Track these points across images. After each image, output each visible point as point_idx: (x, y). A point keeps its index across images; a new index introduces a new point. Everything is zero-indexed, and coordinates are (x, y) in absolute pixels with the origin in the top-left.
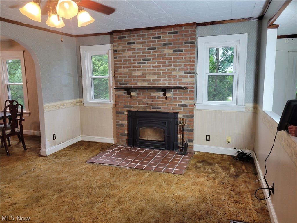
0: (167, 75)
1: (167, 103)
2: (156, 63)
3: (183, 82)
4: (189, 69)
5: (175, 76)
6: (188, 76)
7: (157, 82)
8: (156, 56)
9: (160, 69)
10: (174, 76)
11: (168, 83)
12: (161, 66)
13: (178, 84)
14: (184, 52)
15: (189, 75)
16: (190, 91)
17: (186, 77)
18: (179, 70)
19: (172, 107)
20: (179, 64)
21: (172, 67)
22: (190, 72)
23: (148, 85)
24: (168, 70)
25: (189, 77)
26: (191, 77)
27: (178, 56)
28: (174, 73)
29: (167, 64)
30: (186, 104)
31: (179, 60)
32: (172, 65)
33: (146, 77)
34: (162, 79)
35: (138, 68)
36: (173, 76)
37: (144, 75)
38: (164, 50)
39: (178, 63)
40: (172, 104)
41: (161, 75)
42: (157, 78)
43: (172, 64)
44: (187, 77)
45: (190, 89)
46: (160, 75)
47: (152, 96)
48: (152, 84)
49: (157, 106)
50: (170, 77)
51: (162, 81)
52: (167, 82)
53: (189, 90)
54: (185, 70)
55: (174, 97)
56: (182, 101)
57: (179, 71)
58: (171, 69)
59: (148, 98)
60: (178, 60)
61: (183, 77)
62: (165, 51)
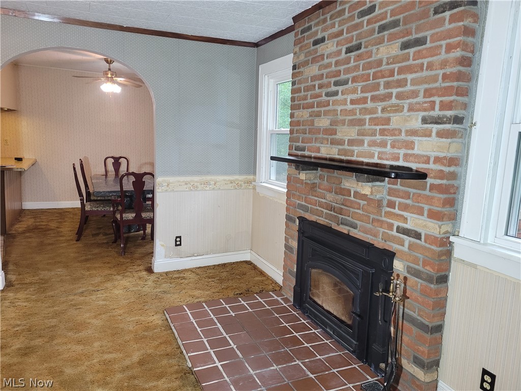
0: (378, 128)
1: (372, 216)
2: (359, 92)
3: (416, 151)
4: (437, 107)
5: (397, 132)
6: (431, 131)
7: (356, 149)
8: (361, 68)
9: (365, 108)
10: (396, 129)
11: (379, 153)
12: (367, 98)
13: (401, 157)
14: (428, 45)
15: (435, 128)
16: (433, 187)
17: (426, 136)
18: (411, 109)
19: (382, 230)
20: (413, 88)
21: (394, 101)
22: (439, 118)
23: (338, 154)
24: (383, 110)
25: (434, 134)
26: (440, 134)
27: (411, 62)
28: (396, 121)
29: (382, 91)
30: (419, 230)
31: (414, 76)
32: (394, 95)
33: (335, 134)
34: (367, 139)
35: (324, 106)
36: (393, 132)
37: (334, 127)
38: (378, 49)
39: (409, 87)
40: (382, 221)
41: (367, 126)
42: (356, 137)
43: (394, 91)
44: (430, 136)
45: (435, 178)
46: (363, 127)
47: (344, 189)
48: (345, 152)
49: (350, 219)
50: (386, 133)
51: (366, 145)
52: (376, 150)
53: (429, 181)
54: (425, 110)
55: (389, 200)
56: (406, 219)
57: (408, 114)
58: (390, 106)
59: (336, 193)
60: (410, 77)
61: (418, 136)
62: (381, 49)
